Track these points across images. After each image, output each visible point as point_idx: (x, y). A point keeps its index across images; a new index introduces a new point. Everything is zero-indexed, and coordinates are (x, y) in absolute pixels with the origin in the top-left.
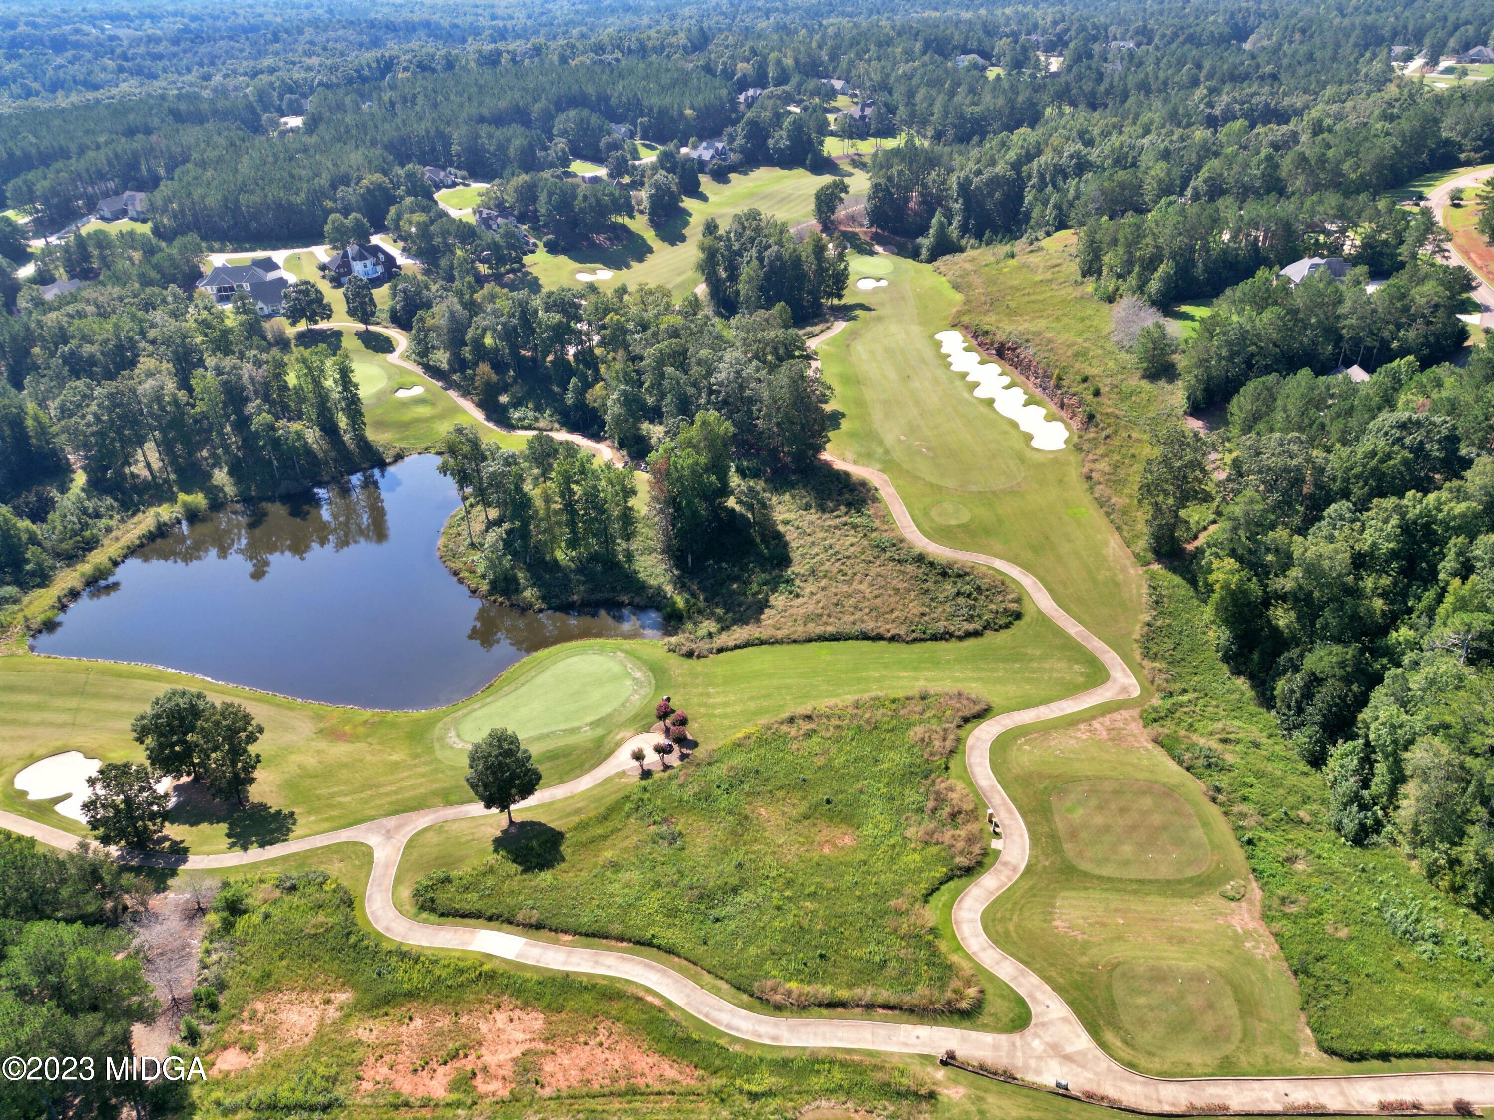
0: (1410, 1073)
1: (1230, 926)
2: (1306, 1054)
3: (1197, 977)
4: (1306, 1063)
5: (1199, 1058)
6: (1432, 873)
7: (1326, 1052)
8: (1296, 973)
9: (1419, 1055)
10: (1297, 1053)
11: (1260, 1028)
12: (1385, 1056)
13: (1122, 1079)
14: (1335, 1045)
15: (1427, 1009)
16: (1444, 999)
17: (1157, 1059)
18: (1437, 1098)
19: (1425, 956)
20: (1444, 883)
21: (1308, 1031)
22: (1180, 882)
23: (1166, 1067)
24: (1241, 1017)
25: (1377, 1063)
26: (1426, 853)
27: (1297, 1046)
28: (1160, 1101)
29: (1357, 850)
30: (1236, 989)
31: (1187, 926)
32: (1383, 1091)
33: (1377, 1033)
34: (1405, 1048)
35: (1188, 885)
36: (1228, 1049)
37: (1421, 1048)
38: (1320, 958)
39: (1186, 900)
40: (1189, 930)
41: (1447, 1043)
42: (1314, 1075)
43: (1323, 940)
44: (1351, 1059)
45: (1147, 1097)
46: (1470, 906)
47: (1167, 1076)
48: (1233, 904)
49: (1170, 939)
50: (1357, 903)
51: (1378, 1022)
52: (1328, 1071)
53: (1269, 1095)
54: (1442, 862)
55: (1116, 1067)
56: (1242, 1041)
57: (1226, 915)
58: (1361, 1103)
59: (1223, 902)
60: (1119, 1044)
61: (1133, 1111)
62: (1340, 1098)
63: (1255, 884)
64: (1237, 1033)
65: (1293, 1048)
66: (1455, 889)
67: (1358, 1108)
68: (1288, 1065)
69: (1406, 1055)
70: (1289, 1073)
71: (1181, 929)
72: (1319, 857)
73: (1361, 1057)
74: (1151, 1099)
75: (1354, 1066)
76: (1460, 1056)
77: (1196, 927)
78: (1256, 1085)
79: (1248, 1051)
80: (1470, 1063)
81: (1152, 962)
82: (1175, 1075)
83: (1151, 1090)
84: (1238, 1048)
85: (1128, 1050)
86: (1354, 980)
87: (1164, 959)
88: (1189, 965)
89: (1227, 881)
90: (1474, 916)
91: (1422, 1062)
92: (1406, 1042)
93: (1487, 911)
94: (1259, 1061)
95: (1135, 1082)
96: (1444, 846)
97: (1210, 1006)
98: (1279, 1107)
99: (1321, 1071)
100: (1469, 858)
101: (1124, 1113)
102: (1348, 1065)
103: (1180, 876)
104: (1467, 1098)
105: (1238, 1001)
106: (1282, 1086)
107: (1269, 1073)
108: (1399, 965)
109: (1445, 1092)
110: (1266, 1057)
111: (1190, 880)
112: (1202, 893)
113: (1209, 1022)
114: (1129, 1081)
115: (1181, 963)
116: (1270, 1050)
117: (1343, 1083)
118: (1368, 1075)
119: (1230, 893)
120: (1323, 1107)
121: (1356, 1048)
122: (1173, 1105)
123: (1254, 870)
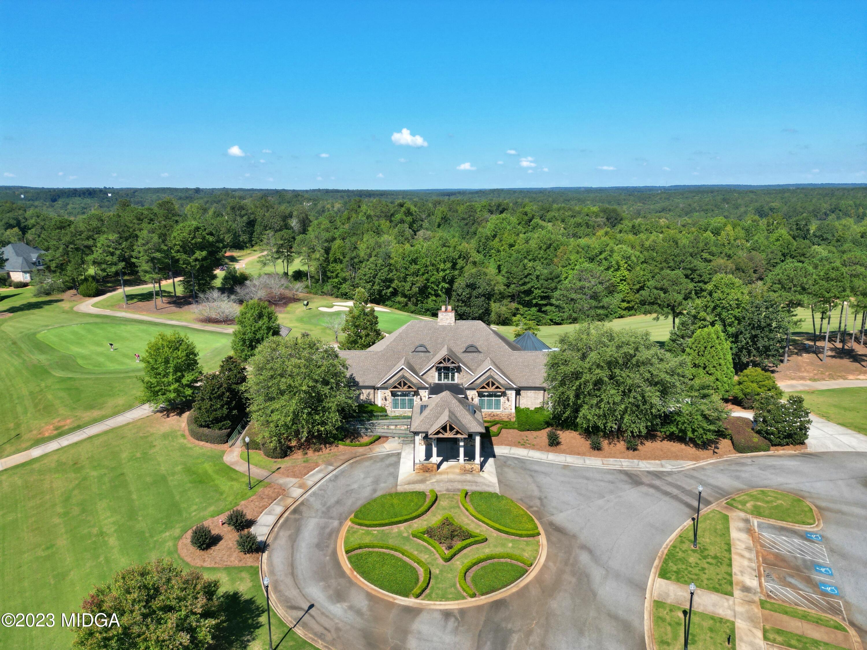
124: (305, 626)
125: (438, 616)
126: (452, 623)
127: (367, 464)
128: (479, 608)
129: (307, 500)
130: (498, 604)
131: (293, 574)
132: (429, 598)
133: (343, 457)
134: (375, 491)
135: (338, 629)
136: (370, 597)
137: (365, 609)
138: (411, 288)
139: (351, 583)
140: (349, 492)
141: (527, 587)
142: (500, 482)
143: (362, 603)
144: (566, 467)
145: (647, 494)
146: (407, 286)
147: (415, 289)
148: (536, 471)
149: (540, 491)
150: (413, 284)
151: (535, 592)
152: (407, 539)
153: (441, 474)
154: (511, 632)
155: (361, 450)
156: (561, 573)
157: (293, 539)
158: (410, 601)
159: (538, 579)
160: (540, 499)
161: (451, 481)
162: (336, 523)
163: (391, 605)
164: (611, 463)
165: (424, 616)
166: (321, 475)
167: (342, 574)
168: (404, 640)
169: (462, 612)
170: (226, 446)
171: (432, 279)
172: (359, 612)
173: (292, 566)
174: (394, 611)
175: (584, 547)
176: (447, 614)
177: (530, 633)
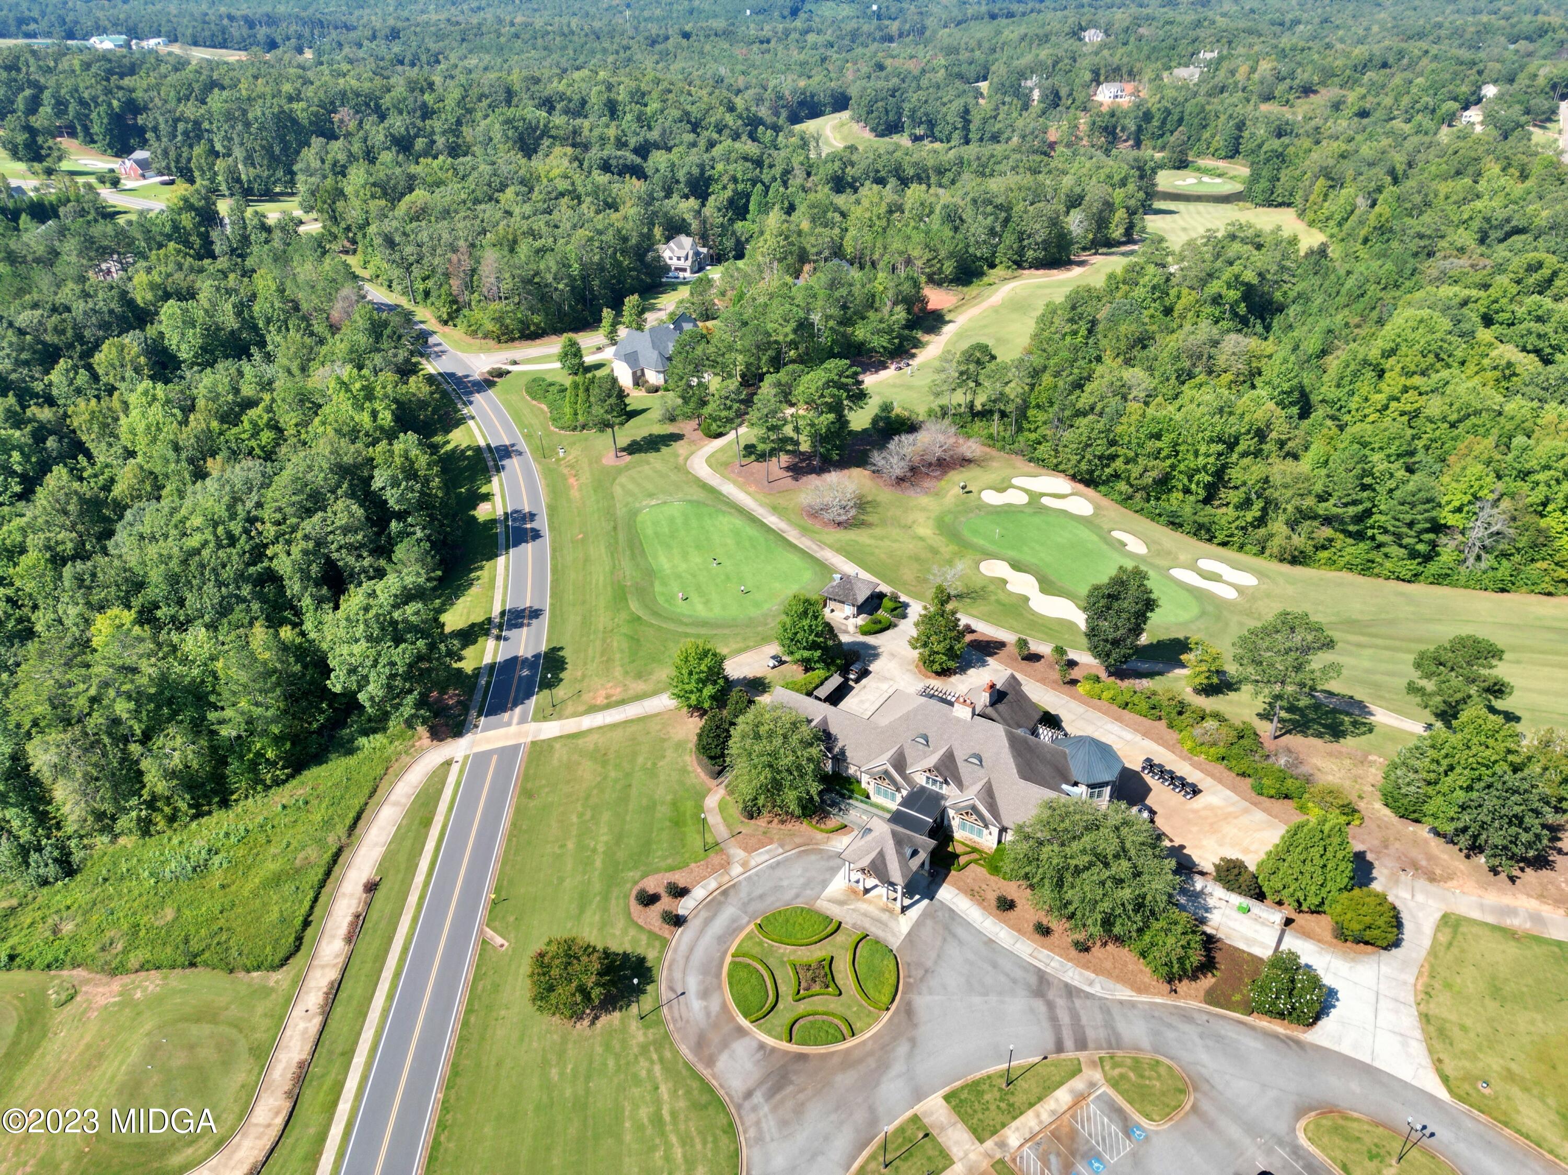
0: (327, 912)
1: (106, 1007)
2: (277, 982)
3: (153, 1050)
4: (286, 985)
5: (240, 1076)
6: (145, 828)
7: (282, 965)
8: (193, 965)
9: (316, 900)
10: (272, 990)
11: (234, 1011)
12: (306, 923)
13: (230, 1158)
14: (281, 954)
15: (276, 880)
16: (272, 867)
17: (224, 1116)
18: (354, 902)
19: (225, 865)
20: (162, 824)
21: (255, 974)
22: (15, 1043)
23: (237, 1109)
24: (216, 1023)
25: (309, 931)
26: (123, 822)
27: (264, 987)
28: (269, 1126)
29: (79, 877)
30: (185, 1019)
31: (82, 1047)
32: (333, 937)
33: (283, 920)
34: (307, 904)
35: (25, 1036)
36: (243, 1045)
37: (311, 894)
38: (186, 941)
39: (44, 1044)
40: (88, 1047)
41: (315, 875)
42: (299, 982)
43: (168, 932)
44: (298, 949)
45: (259, 1138)
46: (195, 817)
47: (246, 1110)
48: (78, 998)
49: (89, 1067)
50: (140, 895)
51: (274, 915)
52: (300, 970)
53: (302, 1025)
54: (144, 813)
55: (214, 1161)
56: (241, 1031)
57: (89, 1008)
58: (337, 956)
59: (69, 1007)
60: (190, 1151)
61: (272, 1150)
62: (327, 970)
63: (65, 973)
64: (233, 1033)
65: (266, 991)
66: (172, 819)
67: (341, 960)
68: (281, 1000)
69: (312, 907)
70: (289, 1001)
71: (82, 1054)
72: (68, 908)
73: (299, 939)
74: (263, 1134)
75: (304, 948)
76: (328, 873)
77: (88, 1038)
78: (288, 1032)
79: (254, 1029)
80: (336, 869)
81: (112, 1090)
82: (248, 1103)
83: (253, 1132)
84: (246, 1036)
85: (201, 1143)
86: (222, 922)
87: (113, 1077)
88: (135, 1054)
89: (46, 997)
90: (204, 820)
91: (322, 899)
92: (301, 902)
93: (206, 808)
94: (266, 1023)
95: (239, 1145)
96: (134, 801)
97: (192, 1047)
98: (317, 1021)
99: (298, 975)
100: (162, 787)
101: (270, 1161)
102: (299, 954)
103: (8, 1041)
104: (364, 880)
105: (198, 1021)
106: (297, 1012)
107: (282, 1018)
108: (223, 887)
109: (352, 895)
110: (266, 1015)
111: (20, 1031)
112: (45, 1025)
113: (207, 1053)
114: (234, 1152)
115: (129, 1060)
116: (260, 1010)
117: (315, 963)
118: (316, 941)
119: (63, 997)
120: (332, 983)
121: (292, 939)
122: (277, 1113)
123: (49, 966)
124: (670, 1008)
125: (755, 1044)
126: (759, 1055)
127: (813, 857)
128: (786, 1053)
129: (740, 882)
130: (802, 1057)
131: (688, 958)
132: (759, 1028)
133: (798, 840)
134: (797, 896)
135: (688, 1021)
136: (724, 1006)
137: (713, 1014)
138: (1141, 475)
139: (719, 987)
140: (777, 888)
141: (833, 1053)
142: (909, 934)
143: (715, 1006)
144: (990, 942)
145: (1032, 1011)
146: (1135, 471)
147: (1148, 479)
148: (954, 936)
149: (936, 962)
150: (1146, 471)
151: (836, 1060)
152: (783, 963)
153: (865, 901)
154: (791, 1083)
155: (819, 836)
156: (871, 1053)
157: (707, 922)
158: (744, 1023)
159: (848, 1051)
160: (926, 971)
161: (865, 915)
162: (746, 919)
163: (733, 1019)
164: (1040, 956)
165: (746, 1041)
166: (766, 857)
167: (718, 975)
168: (721, 1051)
169: (773, 1050)
170: (715, 782)
171: (1182, 467)
172: (708, 1014)
173: (691, 950)
174: (731, 1026)
175: (913, 1042)
176: (762, 1046)
177: (801, 1091)
